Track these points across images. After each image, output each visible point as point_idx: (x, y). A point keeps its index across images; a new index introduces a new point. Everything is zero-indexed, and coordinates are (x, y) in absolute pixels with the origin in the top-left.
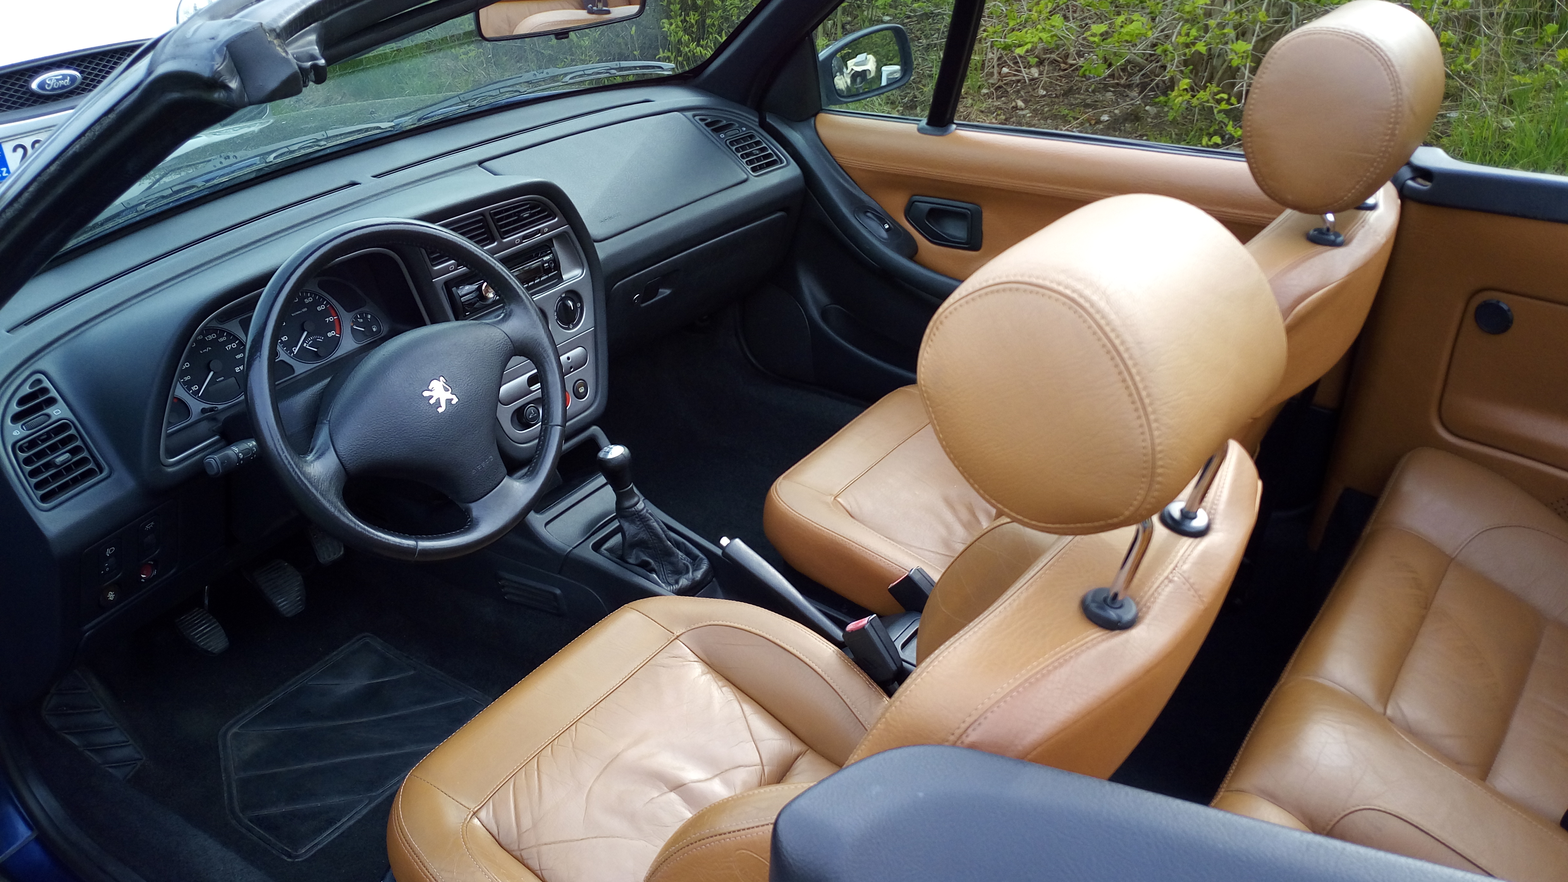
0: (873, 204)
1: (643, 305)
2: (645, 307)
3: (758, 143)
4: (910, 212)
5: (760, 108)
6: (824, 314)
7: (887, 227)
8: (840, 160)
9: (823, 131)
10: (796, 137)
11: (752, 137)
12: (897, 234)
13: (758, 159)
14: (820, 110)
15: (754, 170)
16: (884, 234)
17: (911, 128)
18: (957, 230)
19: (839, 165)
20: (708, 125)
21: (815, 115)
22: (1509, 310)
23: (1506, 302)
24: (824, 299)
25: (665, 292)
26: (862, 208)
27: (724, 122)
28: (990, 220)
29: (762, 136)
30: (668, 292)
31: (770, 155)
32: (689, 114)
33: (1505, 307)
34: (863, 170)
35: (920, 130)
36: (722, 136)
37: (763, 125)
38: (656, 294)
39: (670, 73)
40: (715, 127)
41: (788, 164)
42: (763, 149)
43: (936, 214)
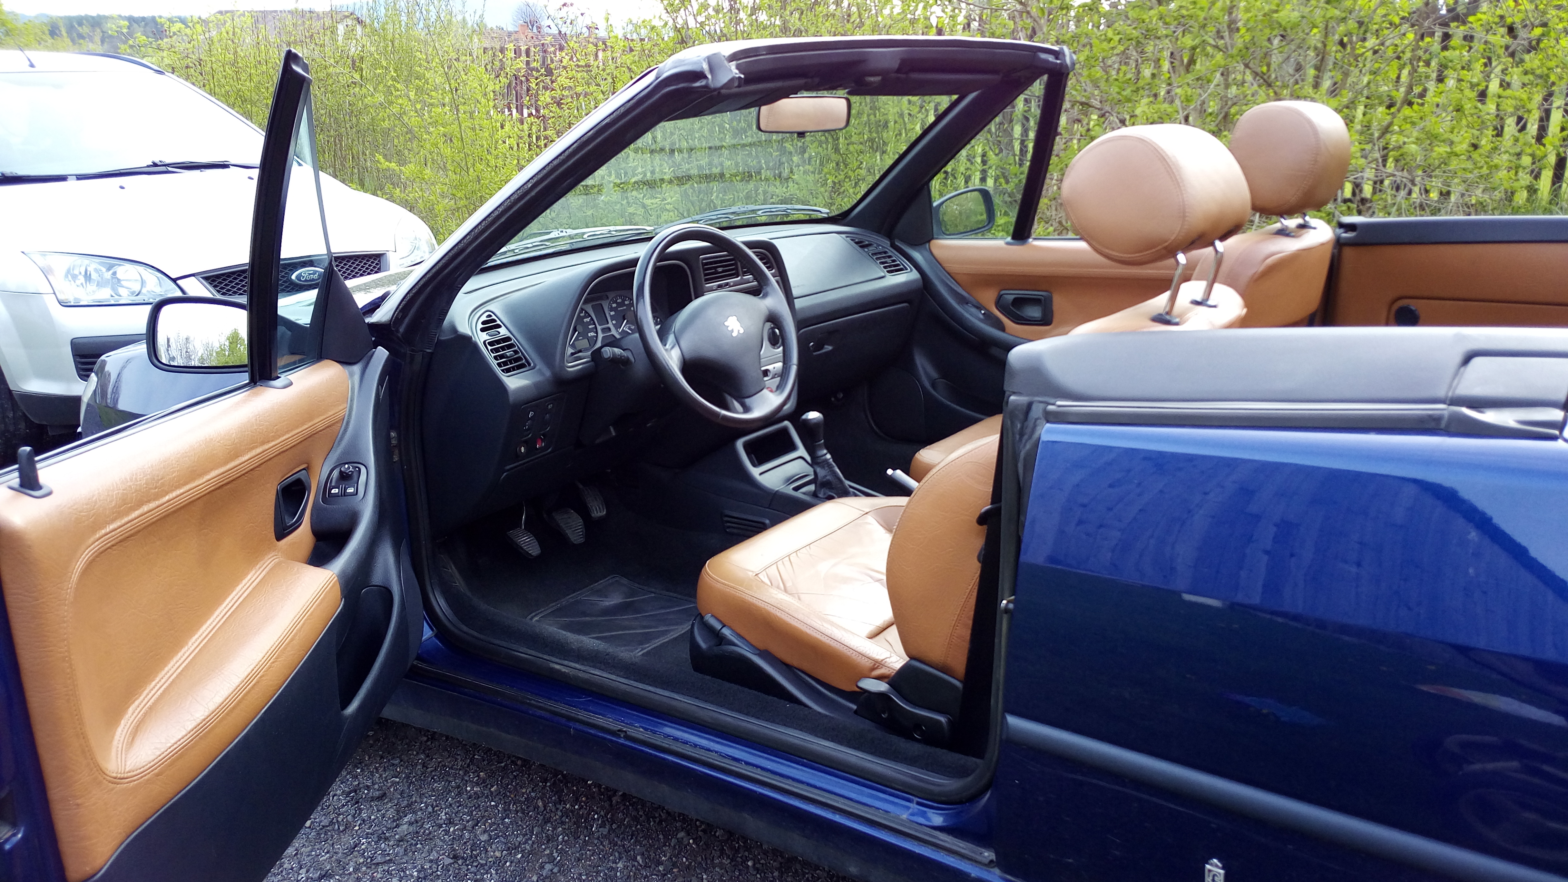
0: (971, 298)
1: (815, 354)
2: (816, 355)
3: (890, 257)
4: (1000, 303)
5: (890, 235)
6: (933, 385)
7: (983, 312)
8: (947, 269)
9: (935, 252)
10: (917, 255)
11: (885, 252)
12: (989, 317)
13: (890, 267)
14: (933, 238)
15: (888, 272)
16: (982, 316)
17: (1000, 243)
18: (1034, 312)
19: (948, 273)
20: (856, 243)
21: (929, 241)
22: (1416, 310)
23: (1413, 304)
24: (934, 374)
25: (828, 348)
26: (963, 301)
27: (867, 243)
28: (1059, 302)
29: (892, 252)
30: (830, 348)
31: (898, 265)
32: (844, 236)
33: (1413, 308)
34: (965, 274)
35: (1008, 243)
36: (866, 250)
37: (893, 246)
38: (822, 348)
39: (826, 215)
40: (862, 245)
41: (911, 270)
42: (894, 261)
43: (1019, 302)
